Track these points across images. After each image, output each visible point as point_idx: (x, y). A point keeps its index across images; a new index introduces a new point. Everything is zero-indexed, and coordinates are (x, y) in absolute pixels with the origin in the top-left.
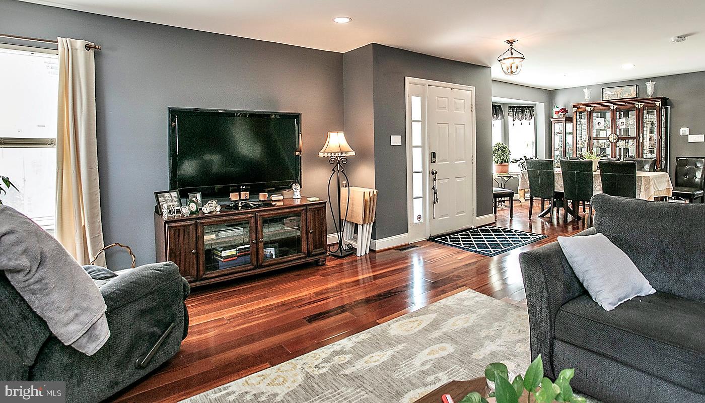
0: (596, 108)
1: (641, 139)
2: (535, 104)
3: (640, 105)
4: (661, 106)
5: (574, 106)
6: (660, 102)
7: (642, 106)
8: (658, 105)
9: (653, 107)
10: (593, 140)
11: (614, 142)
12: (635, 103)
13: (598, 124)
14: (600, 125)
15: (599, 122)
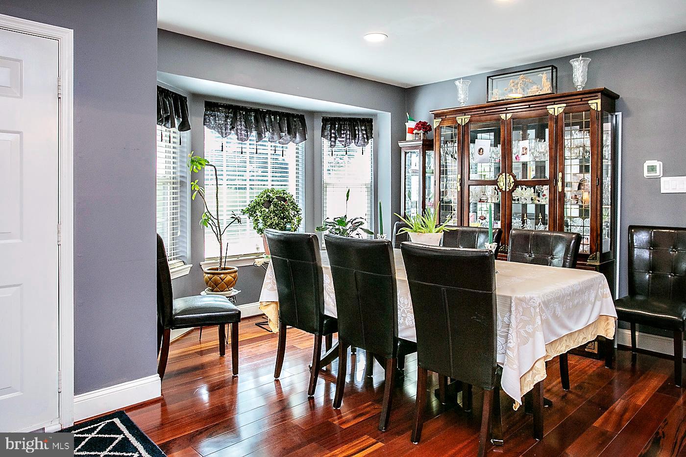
0: (474, 118)
1: (560, 184)
2: (375, 115)
3: (556, 109)
4: (599, 109)
5: (437, 116)
6: (599, 101)
7: (561, 110)
8: (593, 107)
9: (584, 112)
10: (469, 185)
11: (507, 190)
12: (548, 104)
13: (480, 152)
14: (482, 154)
15: (481, 148)
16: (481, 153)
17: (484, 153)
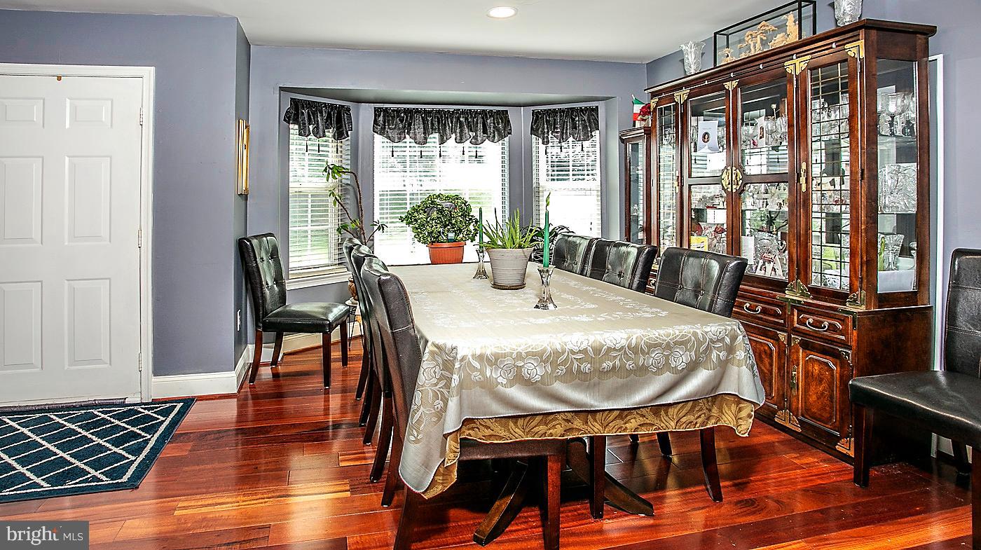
1: (803, 179)
3: (798, 65)
4: (863, 55)
5: (654, 95)
6: (861, 43)
7: (804, 66)
8: (853, 53)
9: (839, 64)
10: (690, 186)
11: (734, 191)
12: (786, 58)
13: (705, 138)
14: (708, 141)
15: (706, 133)
16: (706, 140)
17: (711, 139)
